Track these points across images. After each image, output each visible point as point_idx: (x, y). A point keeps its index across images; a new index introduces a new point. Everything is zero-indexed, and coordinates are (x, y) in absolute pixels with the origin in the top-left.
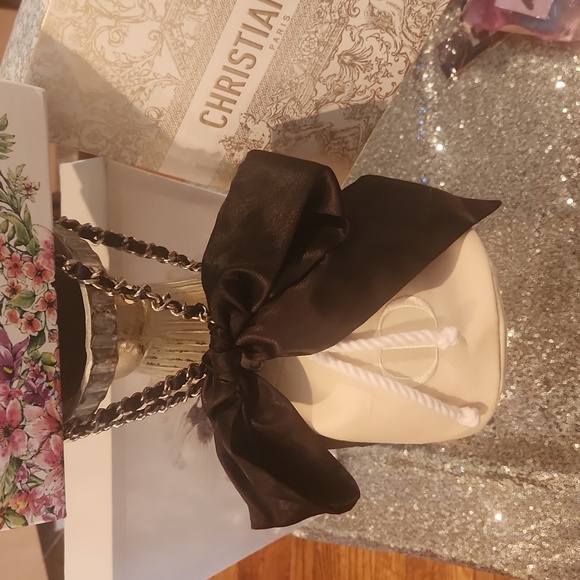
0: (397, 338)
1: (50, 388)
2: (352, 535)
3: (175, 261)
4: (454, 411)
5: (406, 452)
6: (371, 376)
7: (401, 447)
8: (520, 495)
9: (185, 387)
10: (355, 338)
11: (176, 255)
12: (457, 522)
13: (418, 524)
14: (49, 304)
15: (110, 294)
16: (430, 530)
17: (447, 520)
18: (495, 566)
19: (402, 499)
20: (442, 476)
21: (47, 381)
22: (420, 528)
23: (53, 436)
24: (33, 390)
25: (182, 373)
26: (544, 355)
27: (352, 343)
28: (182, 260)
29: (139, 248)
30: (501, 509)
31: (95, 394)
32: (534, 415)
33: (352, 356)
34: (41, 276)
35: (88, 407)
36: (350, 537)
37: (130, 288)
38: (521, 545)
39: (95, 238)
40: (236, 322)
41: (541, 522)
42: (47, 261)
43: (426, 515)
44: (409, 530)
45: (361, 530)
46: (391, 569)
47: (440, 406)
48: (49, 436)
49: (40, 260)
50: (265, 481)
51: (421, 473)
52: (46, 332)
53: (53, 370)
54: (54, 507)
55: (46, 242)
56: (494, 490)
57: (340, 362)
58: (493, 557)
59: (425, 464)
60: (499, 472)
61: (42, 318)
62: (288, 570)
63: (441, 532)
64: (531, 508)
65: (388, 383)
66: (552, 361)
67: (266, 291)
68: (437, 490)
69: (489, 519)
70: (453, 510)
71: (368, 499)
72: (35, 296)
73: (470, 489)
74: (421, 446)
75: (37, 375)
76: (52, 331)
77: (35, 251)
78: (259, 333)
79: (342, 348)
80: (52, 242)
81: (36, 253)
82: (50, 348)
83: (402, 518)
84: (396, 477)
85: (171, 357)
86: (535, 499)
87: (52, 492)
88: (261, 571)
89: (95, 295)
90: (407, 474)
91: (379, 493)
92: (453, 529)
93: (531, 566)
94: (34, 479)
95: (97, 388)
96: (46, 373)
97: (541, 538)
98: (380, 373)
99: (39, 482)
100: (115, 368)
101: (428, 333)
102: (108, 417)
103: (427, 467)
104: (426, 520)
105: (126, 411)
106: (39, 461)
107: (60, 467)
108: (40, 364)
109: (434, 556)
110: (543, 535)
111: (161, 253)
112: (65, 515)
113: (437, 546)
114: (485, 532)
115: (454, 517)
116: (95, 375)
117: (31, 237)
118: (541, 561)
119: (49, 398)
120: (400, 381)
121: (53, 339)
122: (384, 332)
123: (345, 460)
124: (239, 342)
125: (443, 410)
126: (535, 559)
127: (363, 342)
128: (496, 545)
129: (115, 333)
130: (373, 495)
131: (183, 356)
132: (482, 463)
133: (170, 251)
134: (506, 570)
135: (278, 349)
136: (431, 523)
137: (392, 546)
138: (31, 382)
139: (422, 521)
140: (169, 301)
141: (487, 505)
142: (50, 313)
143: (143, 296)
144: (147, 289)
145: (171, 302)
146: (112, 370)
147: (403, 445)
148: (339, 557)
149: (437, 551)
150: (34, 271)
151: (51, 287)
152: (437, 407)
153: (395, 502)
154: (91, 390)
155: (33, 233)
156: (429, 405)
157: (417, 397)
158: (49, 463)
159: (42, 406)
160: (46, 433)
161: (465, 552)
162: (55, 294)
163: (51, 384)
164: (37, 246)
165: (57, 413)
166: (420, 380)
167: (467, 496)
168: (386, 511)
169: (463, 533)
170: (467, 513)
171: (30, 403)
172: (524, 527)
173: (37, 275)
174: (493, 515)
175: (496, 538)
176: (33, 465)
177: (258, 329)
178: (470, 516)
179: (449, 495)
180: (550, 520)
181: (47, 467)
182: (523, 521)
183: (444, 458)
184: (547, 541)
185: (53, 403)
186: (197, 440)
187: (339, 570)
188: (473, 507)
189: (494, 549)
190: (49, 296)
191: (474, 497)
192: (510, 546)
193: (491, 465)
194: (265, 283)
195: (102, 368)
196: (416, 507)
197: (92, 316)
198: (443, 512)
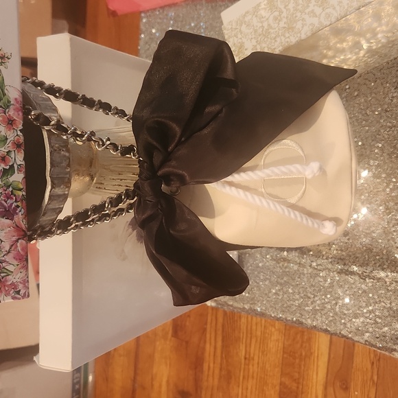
0: (276, 170)
1: (18, 206)
2: (246, 307)
3: (116, 114)
4: (317, 223)
5: (285, 253)
6: (256, 198)
7: (282, 249)
8: (363, 286)
9: (121, 206)
10: (244, 171)
11: (117, 109)
12: (318, 302)
13: (292, 302)
14: (17, 145)
15: (65, 137)
16: (299, 306)
17: (312, 300)
18: (342, 332)
19: (281, 284)
20: (310, 270)
21: (16, 201)
22: (293, 305)
23: (20, 241)
24: (5, 208)
25: (120, 196)
26: (388, 190)
27: (242, 174)
28: (122, 113)
29: (89, 103)
30: (350, 295)
31: (53, 209)
32: (378, 232)
33: (243, 184)
34: (11, 124)
35: (48, 218)
36: (244, 308)
37: (80, 133)
38: (362, 319)
39: (57, 95)
40: (157, 158)
41: (377, 305)
42: (16, 113)
43: (297, 296)
44: (285, 305)
45: (252, 304)
46: (275, 327)
47: (307, 219)
48: (17, 241)
49: (11, 112)
50: (180, 273)
51: (296, 267)
52: (16, 166)
53: (20, 193)
54: (20, 290)
55: (16, 99)
56: (346, 282)
57: (233, 188)
58: (342, 327)
59: (298, 261)
60: (349, 269)
61: (13, 155)
62: (206, 324)
63: (307, 308)
64: (371, 295)
65: (268, 203)
66: (393, 194)
67: (178, 136)
68: (305, 279)
69: (340, 301)
70: (316, 294)
71: (258, 283)
72: (7, 139)
73: (329, 280)
74: (296, 249)
75: (8, 197)
76: (20, 165)
77: (7, 105)
78: (173, 167)
79: (235, 178)
80: (20, 99)
81: (8, 107)
82: (18, 178)
83: (280, 297)
84: (278, 270)
85: (114, 183)
86: (374, 289)
87: (19, 280)
88: (188, 324)
89: (53, 138)
90: (286, 268)
91: (265, 280)
92: (315, 306)
93: (367, 334)
94: (6, 271)
95: (55, 205)
96: (15, 196)
97: (376, 315)
98: (263, 197)
99: (9, 273)
100: (68, 191)
101: (298, 166)
102: (64, 226)
103: (300, 264)
104: (298, 300)
105: (77, 221)
106: (9, 258)
107: (25, 263)
108: (11, 189)
109: (301, 323)
110: (377, 314)
111: (106, 107)
112: (28, 296)
113: (303, 317)
114: (337, 310)
115: (316, 298)
116: (53, 196)
117: (4, 95)
118: (374, 331)
119: (17, 214)
120: (277, 202)
121: (21, 171)
122: (266, 166)
123: (243, 256)
124: (160, 173)
125: (310, 222)
126: (371, 329)
127: (250, 173)
128: (344, 319)
129: (69, 165)
130: (262, 281)
131: (123, 183)
132: (338, 263)
133: (113, 106)
134: (350, 336)
135: (187, 178)
136: (300, 302)
137: (273, 315)
138: (3, 202)
139: (294, 300)
140: (108, 142)
141: (340, 291)
142: (18, 152)
143: (89, 139)
144: (93, 134)
145: (110, 144)
146: (66, 193)
147: (284, 248)
148: (240, 317)
149: (304, 321)
150: (7, 120)
151: (19, 133)
152: (305, 221)
153: (276, 286)
154: (51, 206)
155: (6, 92)
156: (299, 219)
157: (290, 213)
158: (16, 260)
159: (12, 219)
160: (14, 239)
161: (322, 322)
162: (22, 138)
163: (19, 204)
164: (9, 102)
165: (23, 225)
166: (293, 201)
167: (326, 285)
168: (270, 292)
169: (322, 310)
170: (326, 297)
171: (3, 217)
172: (364, 308)
173: (8, 123)
174: (343, 299)
175: (345, 314)
176: (5, 261)
177: (173, 163)
178: (328, 298)
179: (314, 284)
180: (383, 304)
181: (16, 263)
182: (364, 304)
183: (312, 259)
184: (380, 318)
185: (20, 218)
186: (136, 241)
187: (240, 325)
188: (330, 293)
189: (343, 321)
190: (18, 139)
191: (331, 285)
192: (354, 320)
193: (345, 264)
194: (178, 130)
195: (58, 191)
196: (290, 291)
197: (51, 153)
198: (309, 295)
